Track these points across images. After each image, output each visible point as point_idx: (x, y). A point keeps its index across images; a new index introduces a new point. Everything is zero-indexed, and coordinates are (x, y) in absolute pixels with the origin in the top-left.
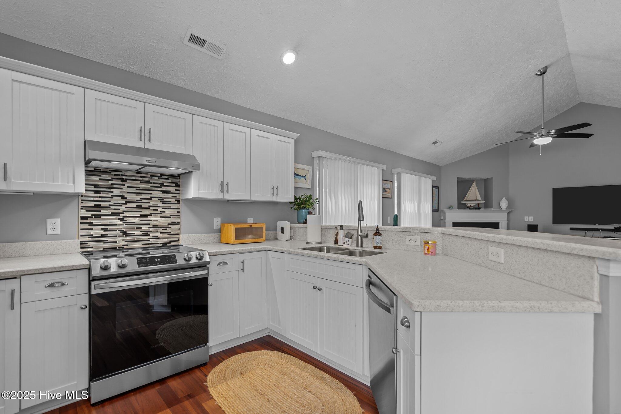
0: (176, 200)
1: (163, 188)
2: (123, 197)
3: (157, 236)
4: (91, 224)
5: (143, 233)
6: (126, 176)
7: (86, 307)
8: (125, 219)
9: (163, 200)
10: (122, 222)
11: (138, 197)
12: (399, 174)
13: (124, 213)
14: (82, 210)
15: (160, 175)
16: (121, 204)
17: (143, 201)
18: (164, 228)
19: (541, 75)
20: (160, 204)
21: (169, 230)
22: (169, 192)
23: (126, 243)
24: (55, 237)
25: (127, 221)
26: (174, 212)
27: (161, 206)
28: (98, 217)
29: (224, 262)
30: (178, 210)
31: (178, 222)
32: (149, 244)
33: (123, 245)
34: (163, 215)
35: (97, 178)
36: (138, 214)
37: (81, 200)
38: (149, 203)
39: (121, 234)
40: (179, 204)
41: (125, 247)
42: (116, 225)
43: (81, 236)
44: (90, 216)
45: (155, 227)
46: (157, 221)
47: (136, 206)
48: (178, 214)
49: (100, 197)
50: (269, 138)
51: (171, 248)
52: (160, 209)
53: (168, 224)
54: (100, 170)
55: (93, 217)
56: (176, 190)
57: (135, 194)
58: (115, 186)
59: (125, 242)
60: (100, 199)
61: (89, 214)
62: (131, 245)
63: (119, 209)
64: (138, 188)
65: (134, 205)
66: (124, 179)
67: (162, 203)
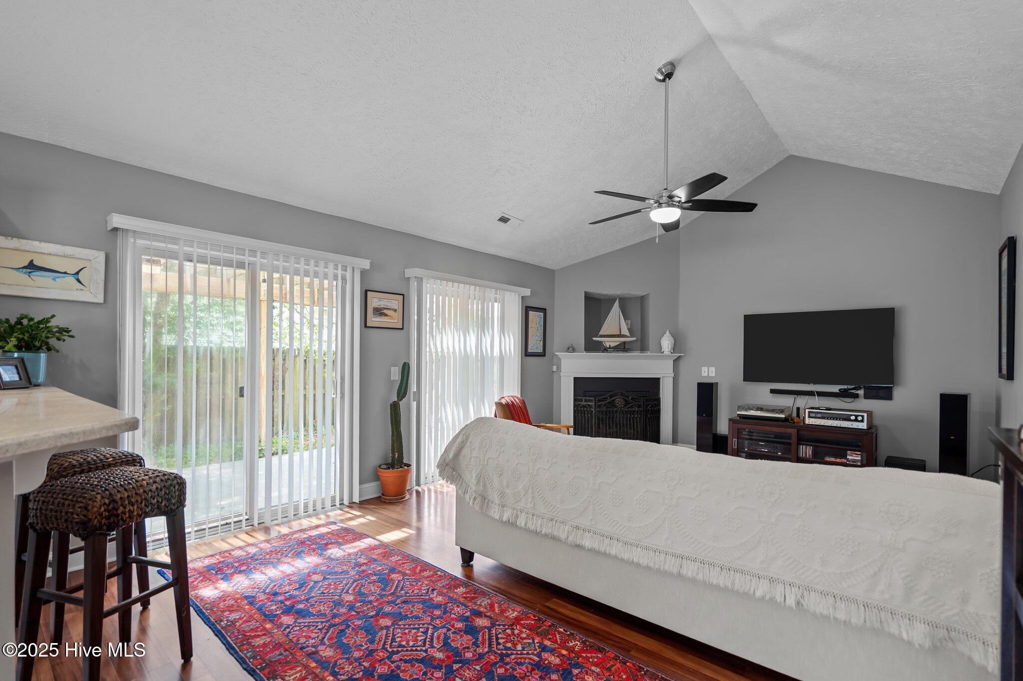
12: (420, 280)
19: (664, 80)
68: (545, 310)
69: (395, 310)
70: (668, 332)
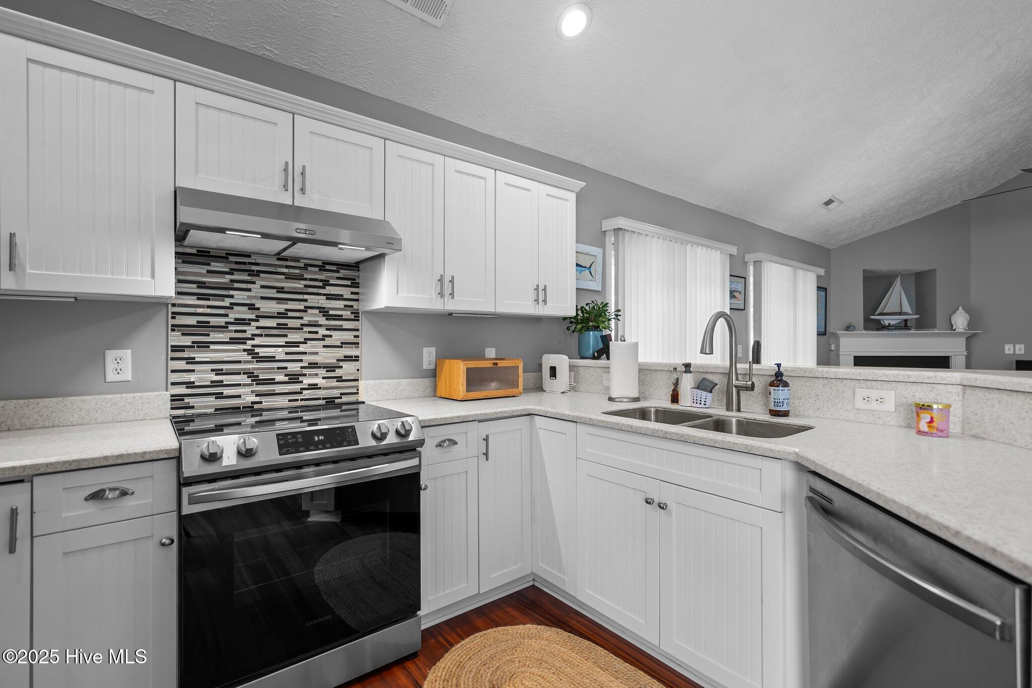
0: (352, 313)
1: (329, 290)
2: (252, 307)
3: (317, 385)
4: (191, 361)
5: (289, 379)
6: (258, 264)
7: (172, 541)
8: (257, 350)
9: (328, 312)
10: (250, 357)
11: (282, 307)
12: (758, 264)
13: (254, 339)
14: (173, 333)
15: (323, 263)
16: (249, 320)
17: (290, 314)
18: (330, 368)
20: (322, 321)
21: (338, 372)
22: (338, 297)
23: (258, 399)
24: (122, 387)
25: (261, 355)
26: (348, 336)
27: (325, 326)
28: (204, 346)
29: (449, 440)
30: (356, 333)
31: (355, 357)
32: (302, 400)
33: (253, 403)
34: (328, 342)
35: (203, 269)
36: (281, 341)
37: (173, 313)
38: (301, 318)
39: (249, 381)
40: (358, 320)
41: (256, 406)
42: (239, 362)
43: (173, 384)
44: (190, 344)
45: (313, 365)
46: (317, 353)
47: (278, 324)
48: (356, 340)
49: (209, 307)
50: (529, 190)
51: (344, 407)
52: (322, 331)
53: (338, 360)
54: (209, 252)
55: (194, 347)
56: (352, 293)
57: (275, 302)
58: (236, 285)
59: (257, 395)
60: (209, 311)
61: (187, 341)
62: (267, 402)
63: (245, 331)
64: (280, 290)
65: (272, 323)
66: (253, 271)
67: (327, 319)
68: (826, 289)
69: (740, 293)
70: (960, 309)
